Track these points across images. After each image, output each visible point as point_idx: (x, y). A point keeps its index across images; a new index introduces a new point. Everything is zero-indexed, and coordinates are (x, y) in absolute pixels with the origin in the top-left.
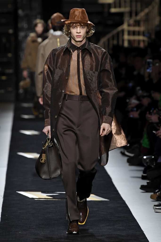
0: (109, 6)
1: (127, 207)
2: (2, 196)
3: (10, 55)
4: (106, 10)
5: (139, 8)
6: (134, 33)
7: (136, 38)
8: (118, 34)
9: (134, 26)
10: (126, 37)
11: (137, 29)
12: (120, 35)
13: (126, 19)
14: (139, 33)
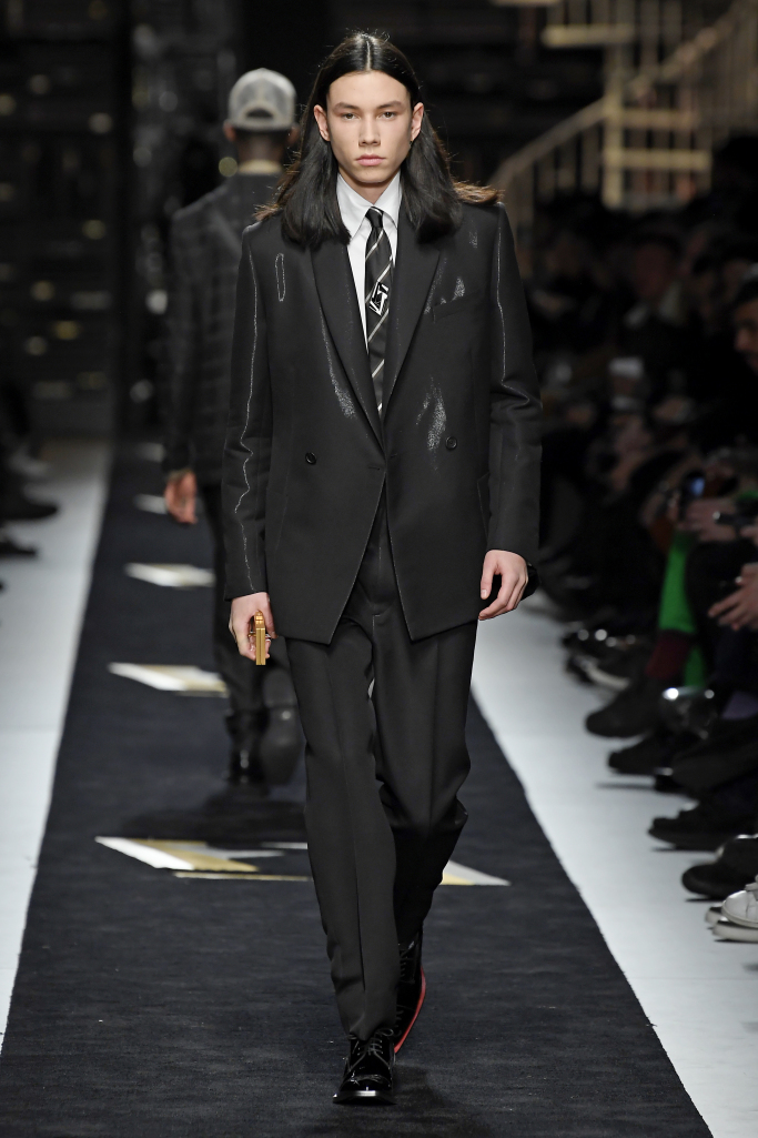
0: (542, 17)
1: (585, 913)
2: (28, 859)
3: (94, 229)
4: (526, 33)
5: (673, 28)
6: (650, 139)
7: (661, 159)
8: (578, 142)
9: (653, 105)
10: (614, 155)
11: (661, 119)
12: (589, 146)
13: (616, 73)
14: (671, 141)
